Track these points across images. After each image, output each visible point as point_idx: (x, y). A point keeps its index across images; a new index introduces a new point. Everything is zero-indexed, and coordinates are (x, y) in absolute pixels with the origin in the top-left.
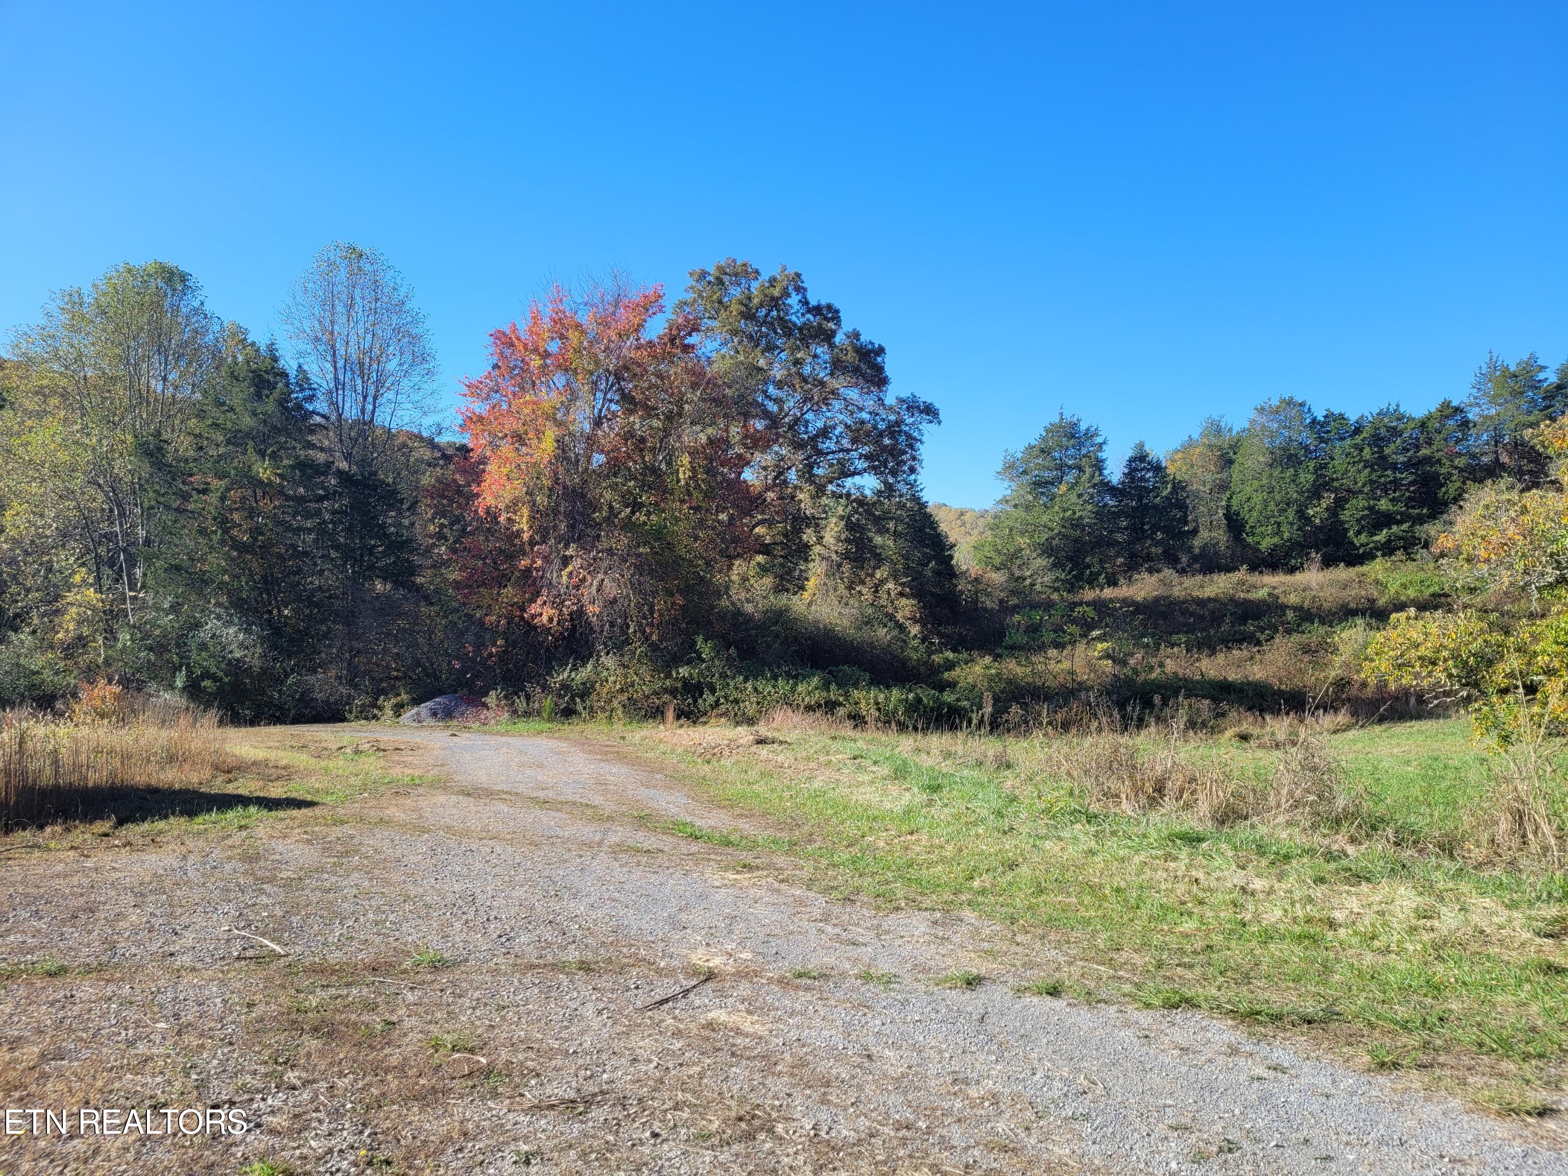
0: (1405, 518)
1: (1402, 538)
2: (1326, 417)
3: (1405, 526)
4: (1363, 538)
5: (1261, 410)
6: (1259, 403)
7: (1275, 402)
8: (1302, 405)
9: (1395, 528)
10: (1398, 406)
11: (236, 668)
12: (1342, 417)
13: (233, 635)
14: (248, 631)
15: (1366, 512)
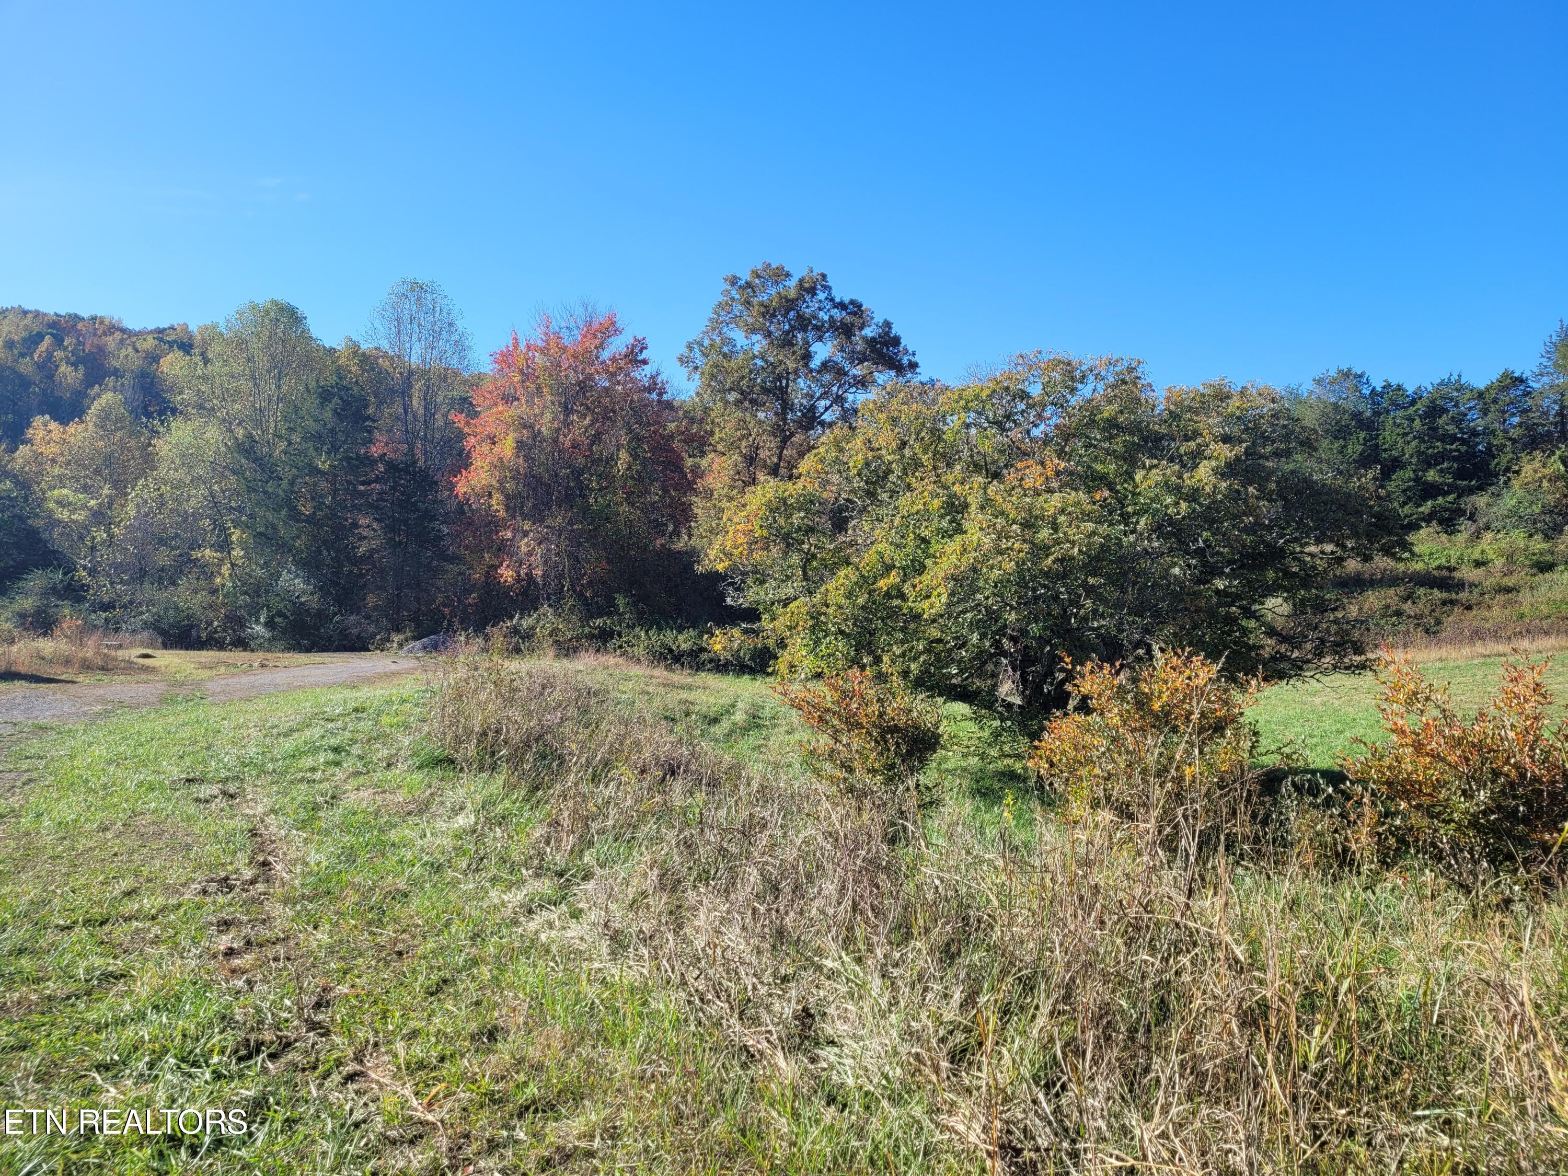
0: (1452, 489)
1: (1446, 510)
2: (1384, 387)
3: (1451, 498)
4: (1407, 509)
5: (1319, 382)
6: (1318, 374)
7: (1333, 373)
8: (1361, 376)
9: (1440, 500)
10: (1460, 376)
11: (300, 609)
12: (1399, 388)
13: (299, 584)
14: (307, 582)
15: (1411, 483)
